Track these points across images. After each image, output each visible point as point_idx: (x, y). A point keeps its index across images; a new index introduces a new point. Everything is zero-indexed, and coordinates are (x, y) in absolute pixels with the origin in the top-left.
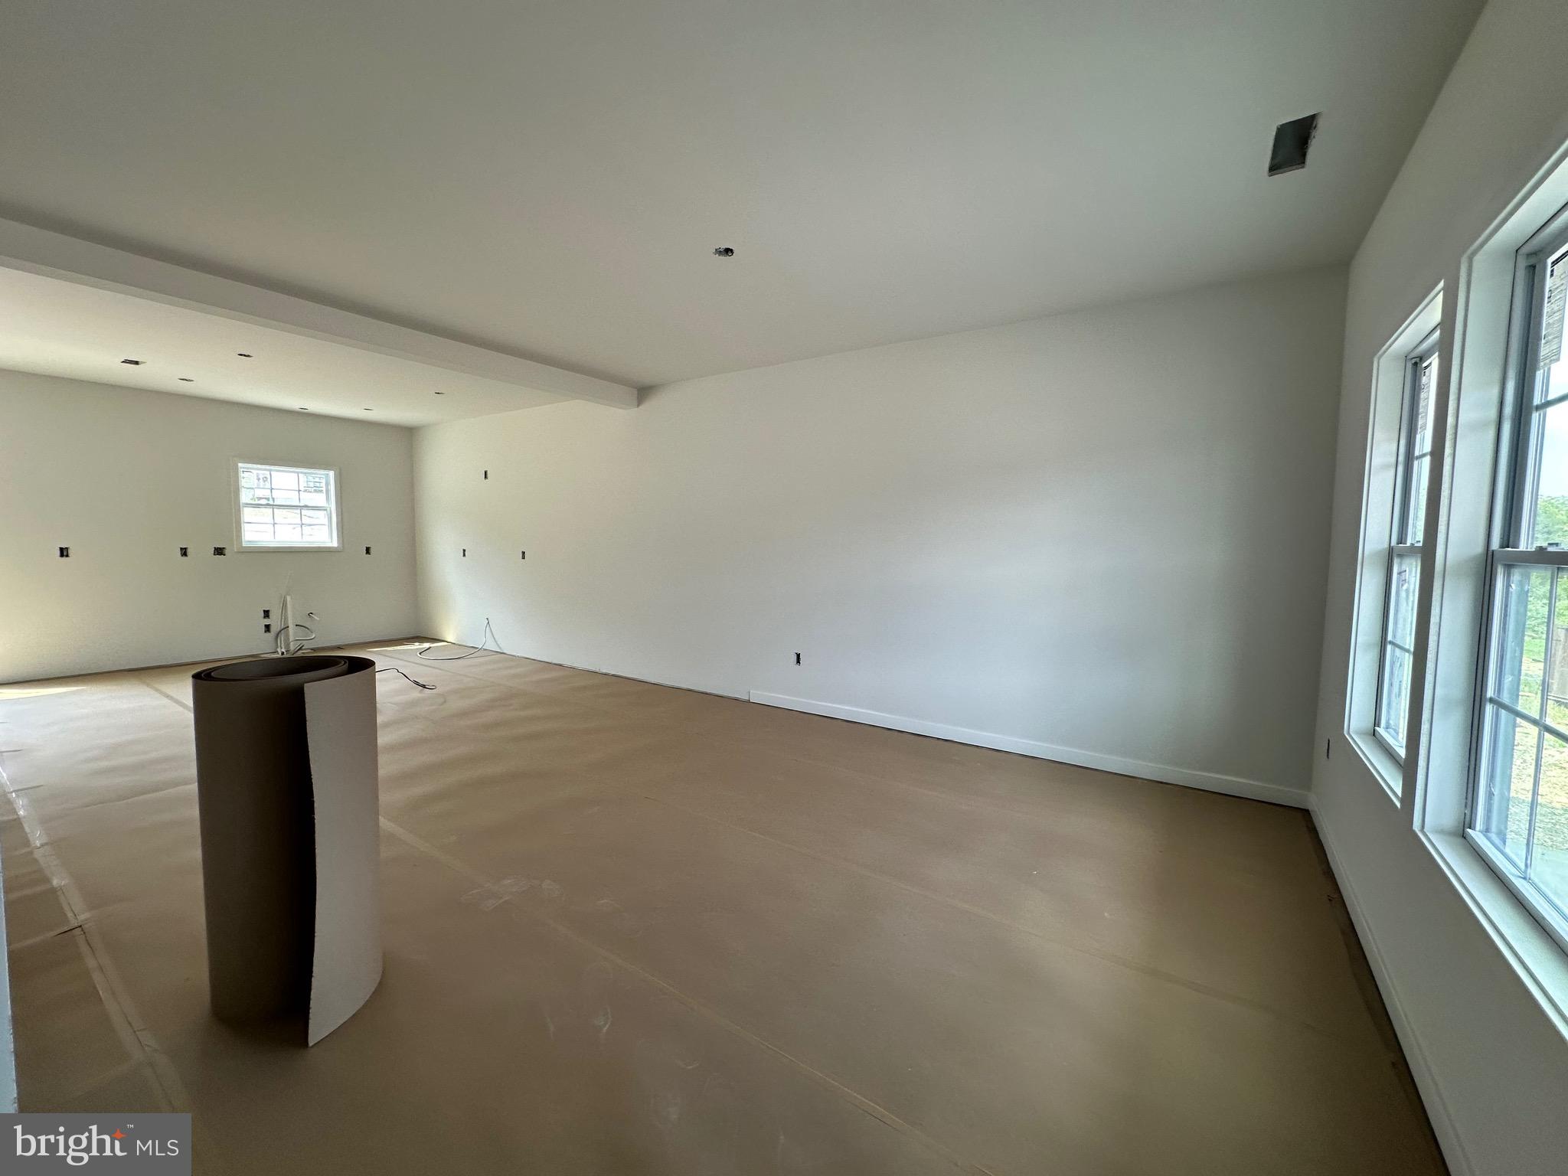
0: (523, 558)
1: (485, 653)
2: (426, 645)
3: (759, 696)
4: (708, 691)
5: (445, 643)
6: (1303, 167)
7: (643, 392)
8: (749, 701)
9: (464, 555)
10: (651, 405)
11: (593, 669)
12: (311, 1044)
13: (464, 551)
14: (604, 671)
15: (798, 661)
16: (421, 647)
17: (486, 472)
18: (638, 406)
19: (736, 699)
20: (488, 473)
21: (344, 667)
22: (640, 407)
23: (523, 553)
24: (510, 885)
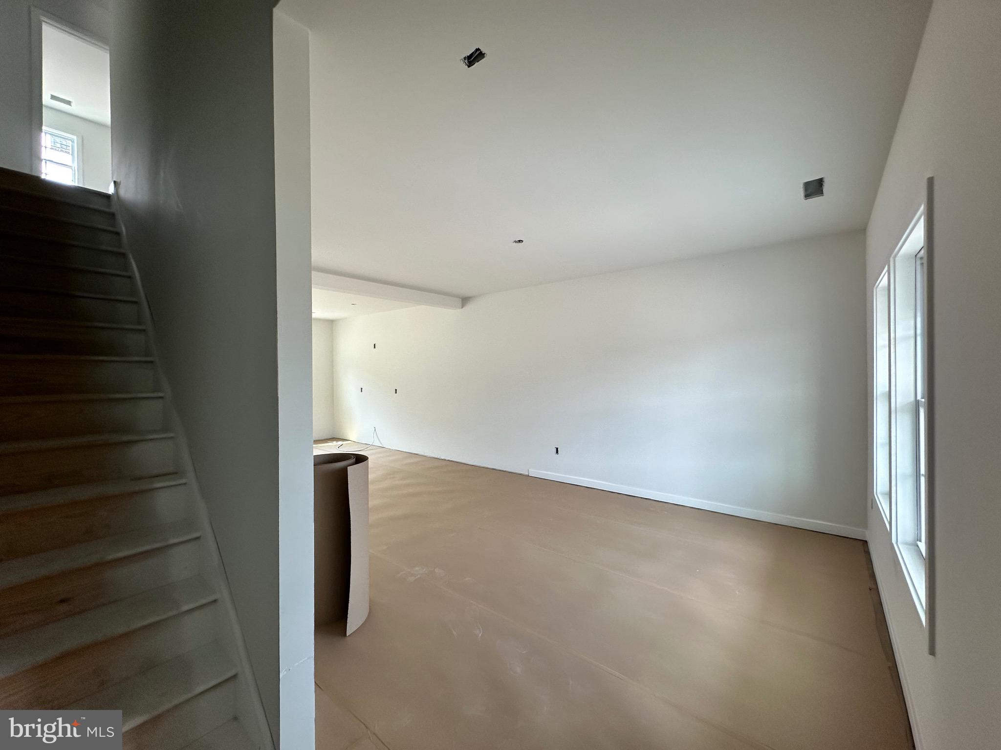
0: (396, 393)
1: (375, 447)
2: (340, 443)
3: (533, 473)
4: (504, 470)
5: (349, 442)
6: (823, 196)
7: (465, 300)
8: (528, 476)
9: (362, 391)
10: (469, 307)
11: (436, 457)
12: (347, 635)
13: (362, 389)
14: (443, 458)
15: (557, 452)
16: (337, 444)
17: (375, 345)
18: (462, 308)
19: (521, 474)
20: (376, 345)
22: (464, 308)
23: (396, 390)
24: (419, 570)
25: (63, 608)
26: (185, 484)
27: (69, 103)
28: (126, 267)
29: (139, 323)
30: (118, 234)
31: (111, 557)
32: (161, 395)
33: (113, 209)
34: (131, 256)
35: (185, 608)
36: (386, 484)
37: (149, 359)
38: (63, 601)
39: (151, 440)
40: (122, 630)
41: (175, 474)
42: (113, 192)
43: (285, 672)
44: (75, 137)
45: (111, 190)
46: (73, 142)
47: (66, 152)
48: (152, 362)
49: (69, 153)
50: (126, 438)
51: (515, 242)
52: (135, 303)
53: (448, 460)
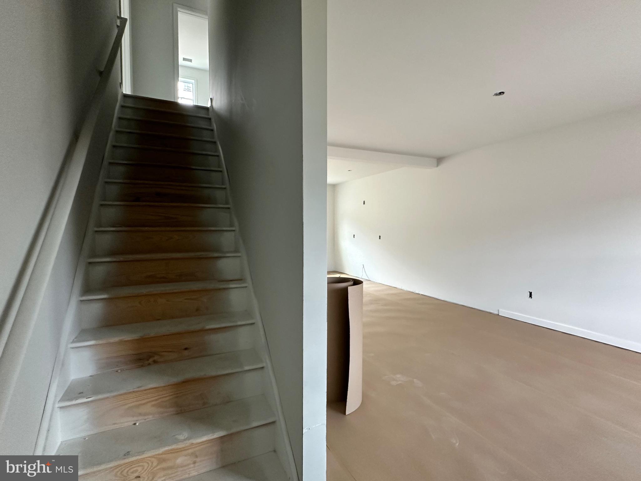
0: (380, 238)
2: (339, 275)
3: (504, 313)
5: (345, 275)
7: (440, 160)
8: (498, 315)
9: (354, 237)
10: (443, 166)
12: (346, 414)
13: (354, 235)
15: (531, 296)
17: (364, 202)
18: (437, 166)
19: (492, 313)
20: (365, 202)
21: (352, 283)
23: (380, 236)
24: (400, 378)
25: (186, 353)
26: (246, 287)
27: (190, 61)
28: (217, 150)
29: (223, 184)
30: (212, 130)
31: (208, 327)
32: (234, 229)
33: (210, 116)
34: (218, 143)
35: (247, 368)
36: (372, 307)
37: (227, 206)
38: (186, 349)
39: (229, 257)
40: (214, 373)
41: (240, 280)
42: (210, 106)
43: (307, 430)
44: (193, 81)
45: (209, 105)
46: (193, 84)
47: (190, 91)
48: (229, 208)
49: (191, 91)
50: (216, 255)
51: (496, 95)
52: (221, 171)
53: (422, 295)
